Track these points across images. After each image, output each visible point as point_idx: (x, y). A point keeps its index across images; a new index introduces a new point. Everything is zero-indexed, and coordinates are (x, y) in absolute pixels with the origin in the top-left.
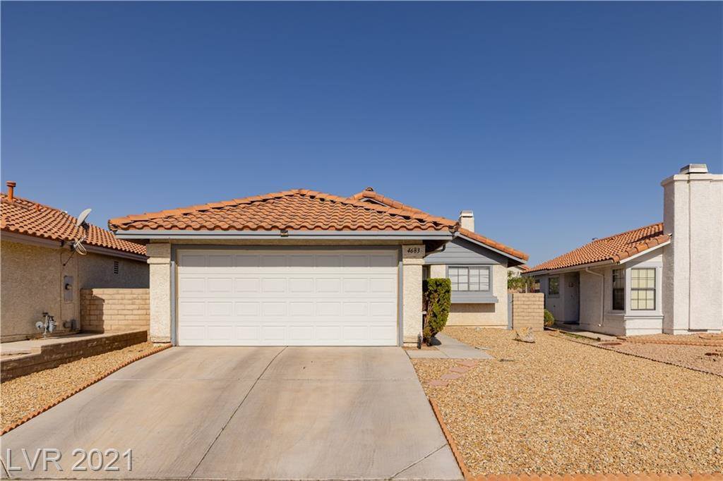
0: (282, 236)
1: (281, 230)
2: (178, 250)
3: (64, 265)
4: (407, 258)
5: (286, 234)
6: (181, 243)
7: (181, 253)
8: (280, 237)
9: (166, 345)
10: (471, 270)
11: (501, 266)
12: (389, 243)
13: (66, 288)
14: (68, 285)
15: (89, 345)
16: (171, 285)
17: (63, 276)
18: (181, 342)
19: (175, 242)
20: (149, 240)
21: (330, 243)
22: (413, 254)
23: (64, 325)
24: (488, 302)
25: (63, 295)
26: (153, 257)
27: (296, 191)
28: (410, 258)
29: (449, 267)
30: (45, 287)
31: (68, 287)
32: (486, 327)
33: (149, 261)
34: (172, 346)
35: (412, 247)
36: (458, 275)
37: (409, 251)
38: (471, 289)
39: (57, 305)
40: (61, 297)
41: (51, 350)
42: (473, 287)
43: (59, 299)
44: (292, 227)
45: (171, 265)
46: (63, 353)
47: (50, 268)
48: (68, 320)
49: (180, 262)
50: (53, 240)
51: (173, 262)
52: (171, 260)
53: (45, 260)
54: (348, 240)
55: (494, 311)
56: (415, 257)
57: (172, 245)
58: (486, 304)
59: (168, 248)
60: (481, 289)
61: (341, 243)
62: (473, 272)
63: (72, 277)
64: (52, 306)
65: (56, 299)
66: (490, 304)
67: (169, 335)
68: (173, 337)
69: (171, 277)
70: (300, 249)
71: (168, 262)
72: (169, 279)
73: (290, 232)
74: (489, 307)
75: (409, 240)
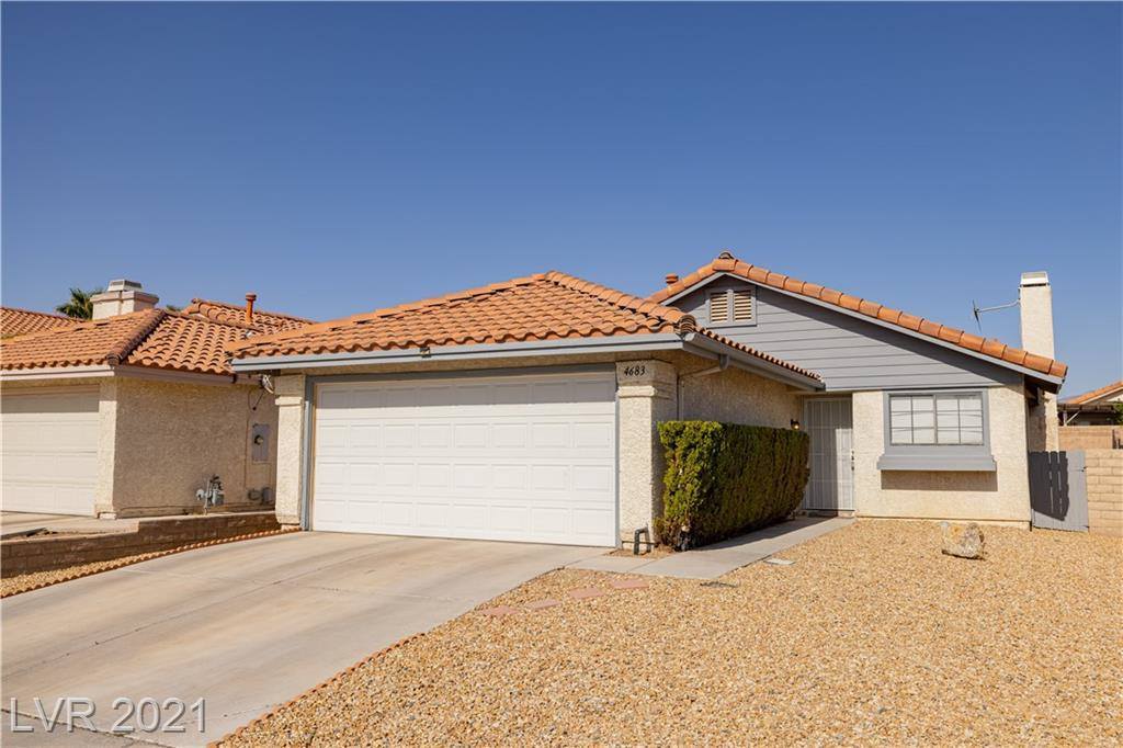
0: (424, 356)
1: (421, 346)
2: (319, 384)
3: (254, 409)
4: (625, 385)
5: (427, 353)
6: (318, 373)
7: (322, 388)
8: (420, 359)
9: (291, 527)
10: (938, 401)
11: (1006, 389)
12: (599, 359)
13: (256, 442)
14: (258, 437)
15: (230, 525)
16: (302, 437)
17: (251, 425)
18: (317, 525)
19: (311, 372)
20: (279, 370)
21: (510, 364)
22: (634, 378)
23: (249, 495)
24: (980, 470)
25: (249, 452)
26: (283, 395)
27: (540, 276)
28: (631, 384)
29: (891, 396)
30: (218, 441)
31: (259, 440)
32: (980, 523)
33: (278, 402)
34: (300, 530)
35: (632, 365)
36: (912, 412)
37: (626, 373)
38: (939, 442)
39: (238, 466)
40: (246, 454)
41: (156, 529)
42: (944, 437)
43: (243, 457)
44: (434, 342)
45: (304, 408)
46: (179, 534)
47: (231, 414)
48: (259, 488)
49: (319, 401)
50: (217, 374)
51: (307, 403)
52: (306, 399)
53: (220, 402)
54: (536, 357)
55: (996, 490)
56: (638, 383)
57: (307, 376)
58: (978, 472)
59: (300, 383)
60: (963, 441)
61: (526, 364)
62: (944, 404)
63: (268, 426)
64: (230, 468)
65: (236, 457)
66: (984, 473)
67: (296, 513)
68: (303, 516)
69: (303, 424)
70: (468, 376)
71: (298, 402)
72: (299, 427)
73: (434, 349)
74: (983, 479)
75: (629, 353)
